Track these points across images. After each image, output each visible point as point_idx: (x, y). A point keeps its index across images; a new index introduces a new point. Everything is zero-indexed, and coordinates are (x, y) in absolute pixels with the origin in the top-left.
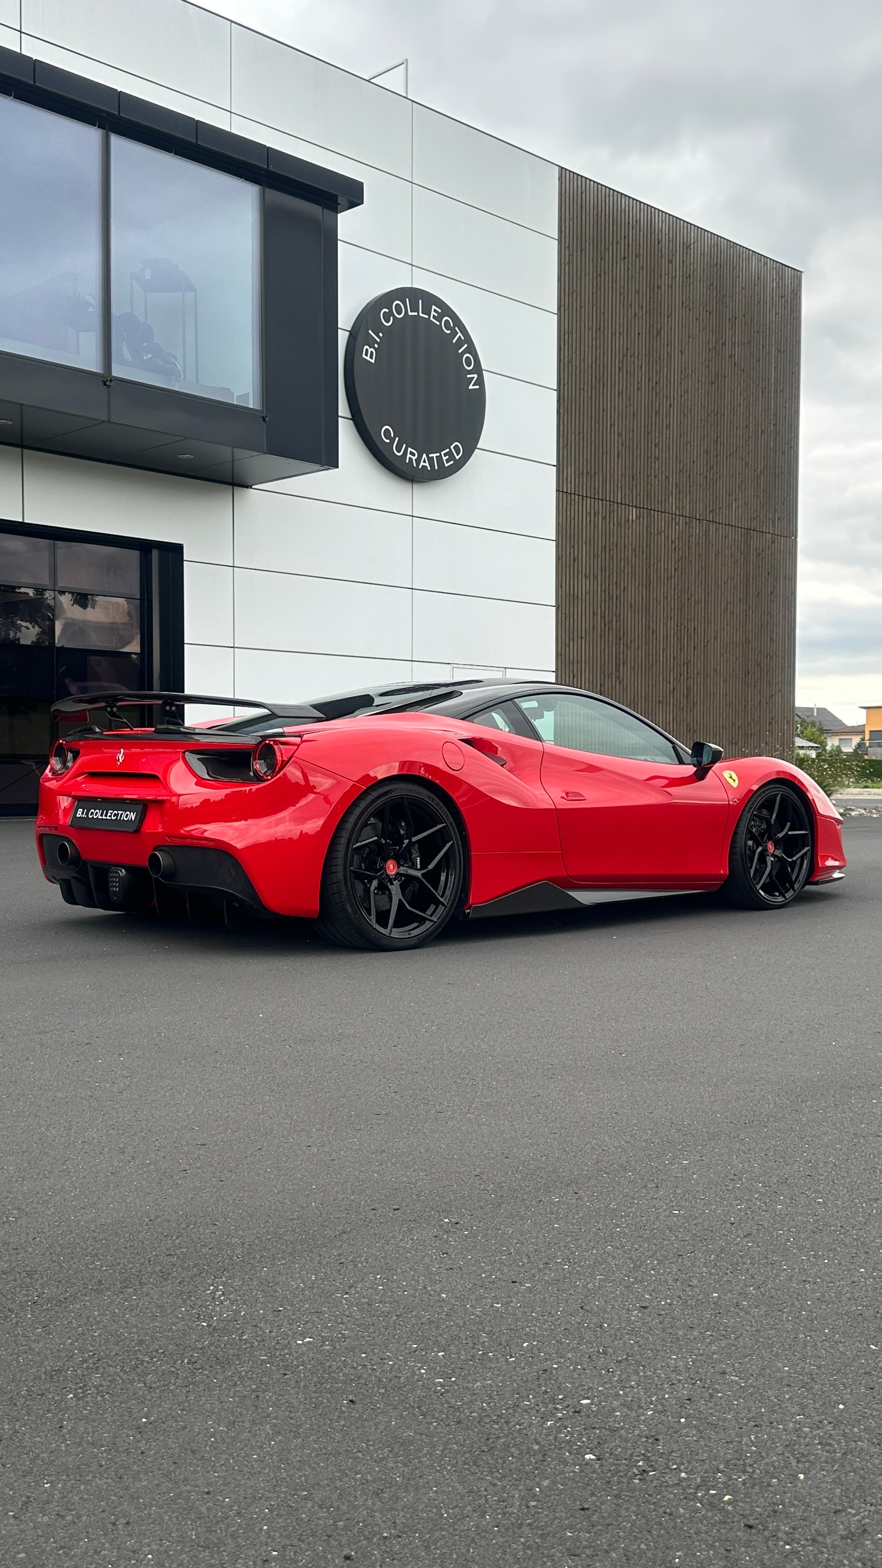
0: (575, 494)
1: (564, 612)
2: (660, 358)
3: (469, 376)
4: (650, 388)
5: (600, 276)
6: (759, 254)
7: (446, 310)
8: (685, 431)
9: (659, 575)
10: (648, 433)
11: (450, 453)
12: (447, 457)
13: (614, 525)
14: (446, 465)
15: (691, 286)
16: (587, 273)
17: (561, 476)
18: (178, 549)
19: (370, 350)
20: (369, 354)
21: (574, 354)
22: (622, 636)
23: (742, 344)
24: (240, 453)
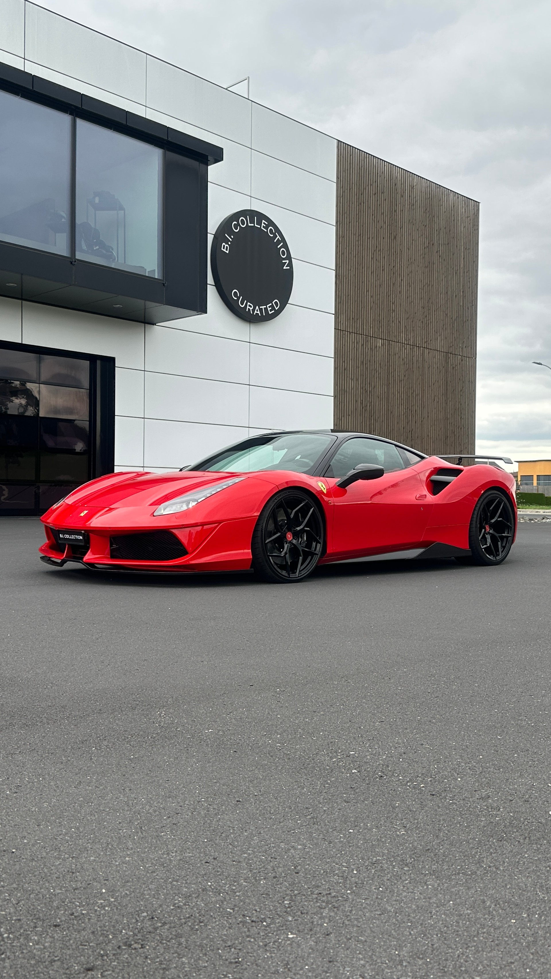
0: (345, 331)
1: (338, 400)
2: (396, 252)
3: (283, 261)
4: (390, 270)
5: (361, 204)
6: (454, 192)
7: (271, 223)
8: (410, 295)
9: (394, 379)
10: (389, 296)
11: (272, 306)
12: (270, 308)
13: (368, 349)
14: (270, 313)
15: (414, 211)
16: (353, 202)
17: (337, 320)
18: (112, 360)
19: (226, 246)
20: (225, 248)
21: (345, 250)
22: (372, 415)
23: (444, 244)
24: (150, 304)
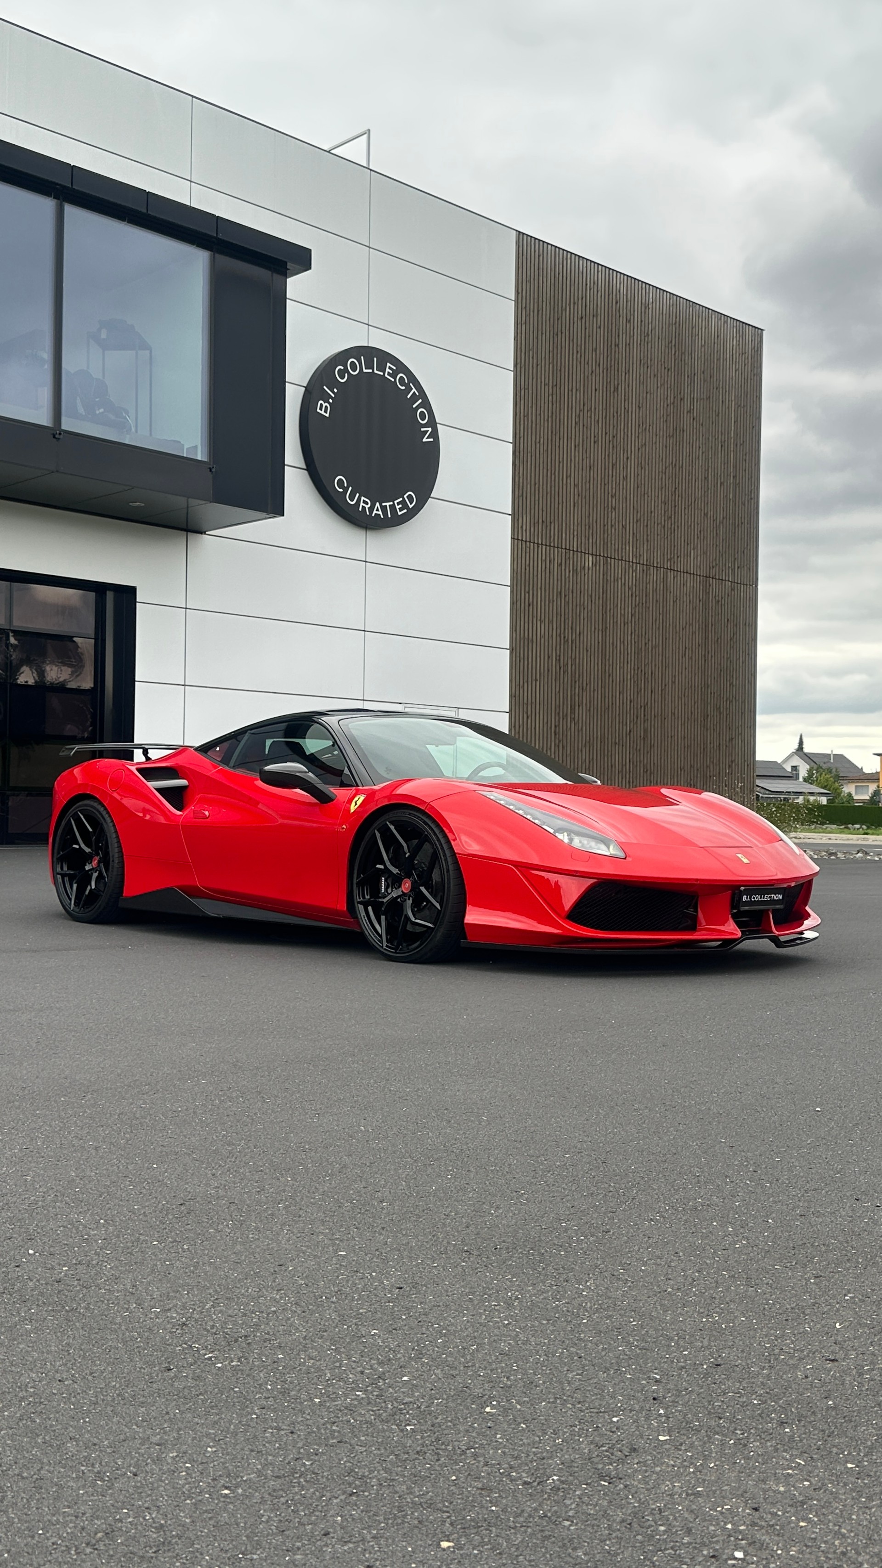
0: (530, 542)
1: (518, 654)
2: (617, 413)
3: (422, 429)
4: (607, 441)
5: (557, 335)
6: (718, 313)
7: (401, 367)
8: (643, 482)
9: (615, 620)
10: (605, 484)
11: (403, 503)
12: (400, 506)
13: (570, 571)
14: (400, 513)
15: (650, 345)
16: (544, 332)
17: (516, 525)
18: (131, 591)
19: (324, 405)
20: (323, 409)
21: (530, 409)
22: (577, 679)
23: (700, 399)
24: (193, 502)
